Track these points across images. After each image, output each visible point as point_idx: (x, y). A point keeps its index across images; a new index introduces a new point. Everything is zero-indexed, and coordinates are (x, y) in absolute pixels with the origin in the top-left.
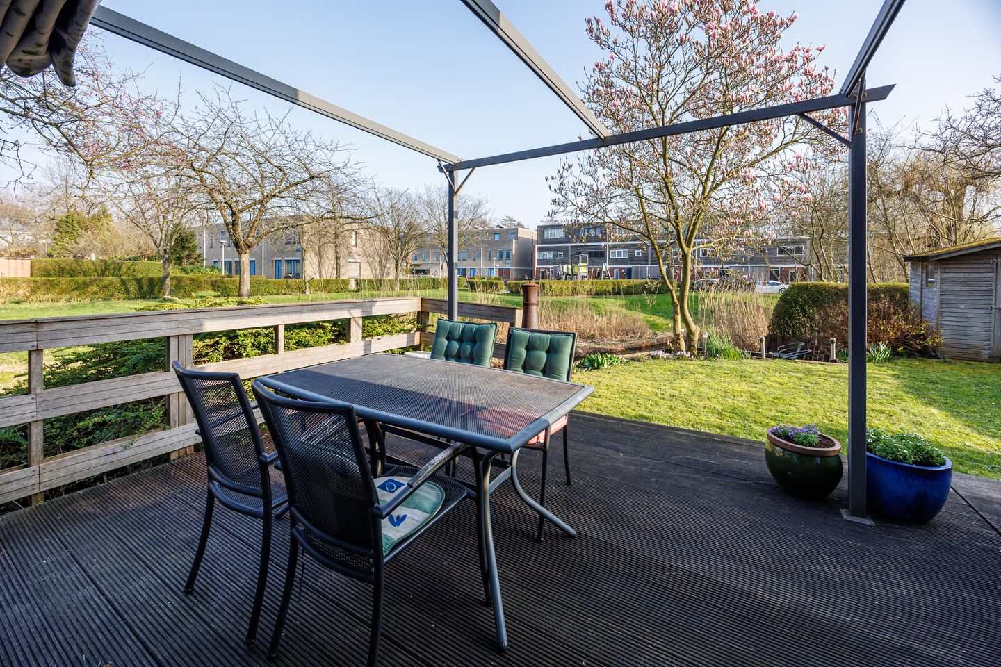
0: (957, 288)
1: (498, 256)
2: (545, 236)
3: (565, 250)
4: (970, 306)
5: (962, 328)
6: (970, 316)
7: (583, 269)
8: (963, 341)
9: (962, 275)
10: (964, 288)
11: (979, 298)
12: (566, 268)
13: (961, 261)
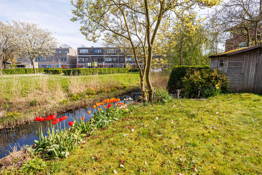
0: (233, 67)
1: (61, 60)
2: (81, 52)
3: (89, 57)
4: (236, 73)
5: (233, 81)
6: (235, 76)
7: (96, 64)
8: (232, 86)
9: (234, 62)
10: (234, 66)
11: (238, 70)
12: (89, 64)
13: (235, 56)
